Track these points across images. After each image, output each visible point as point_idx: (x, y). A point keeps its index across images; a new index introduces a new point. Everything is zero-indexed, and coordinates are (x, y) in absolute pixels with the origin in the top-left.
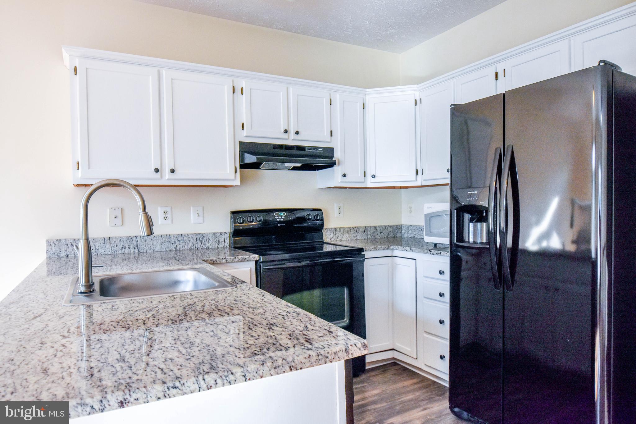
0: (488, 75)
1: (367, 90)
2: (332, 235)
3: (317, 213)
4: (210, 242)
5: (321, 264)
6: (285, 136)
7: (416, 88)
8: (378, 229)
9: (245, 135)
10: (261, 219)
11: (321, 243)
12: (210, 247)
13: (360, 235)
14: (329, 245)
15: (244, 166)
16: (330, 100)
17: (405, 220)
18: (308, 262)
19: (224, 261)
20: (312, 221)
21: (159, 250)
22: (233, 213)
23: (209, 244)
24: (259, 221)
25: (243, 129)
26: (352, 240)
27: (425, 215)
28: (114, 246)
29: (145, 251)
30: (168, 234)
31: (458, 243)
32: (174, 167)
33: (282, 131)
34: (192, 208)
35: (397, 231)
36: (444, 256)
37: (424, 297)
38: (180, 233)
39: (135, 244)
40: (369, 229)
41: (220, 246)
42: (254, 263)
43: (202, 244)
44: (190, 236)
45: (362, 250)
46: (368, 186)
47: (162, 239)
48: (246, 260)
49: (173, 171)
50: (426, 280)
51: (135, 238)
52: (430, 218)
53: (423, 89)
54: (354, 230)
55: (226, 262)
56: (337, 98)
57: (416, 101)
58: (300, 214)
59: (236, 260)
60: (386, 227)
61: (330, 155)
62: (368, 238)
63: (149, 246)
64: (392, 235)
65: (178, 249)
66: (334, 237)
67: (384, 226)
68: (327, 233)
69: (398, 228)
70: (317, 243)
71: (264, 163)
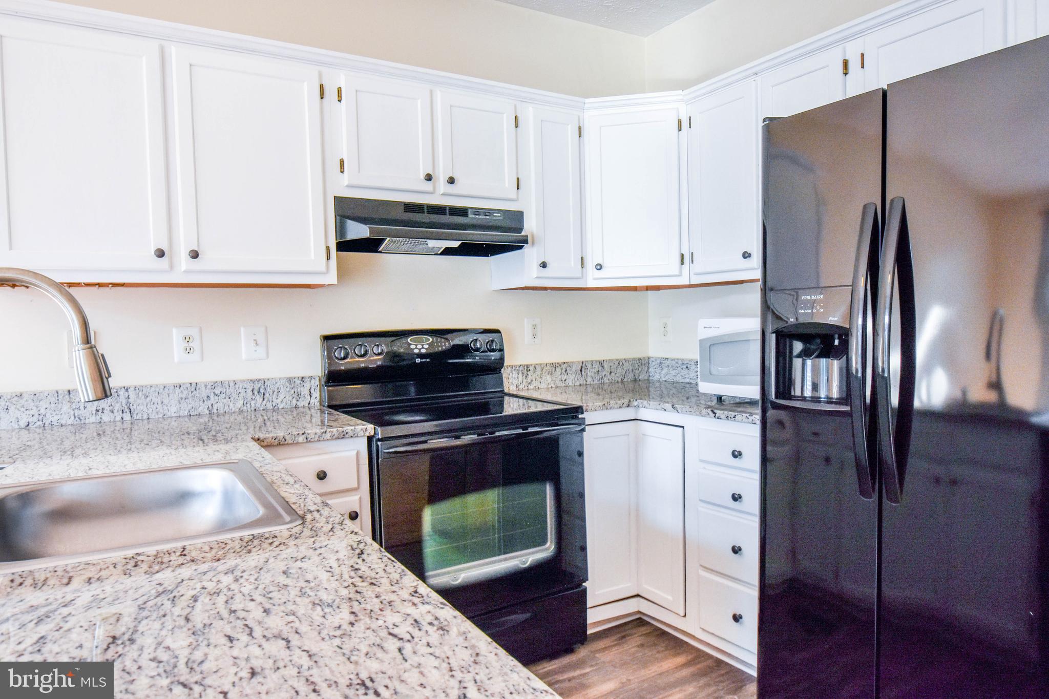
0: (828, 66)
1: (587, 100)
2: (520, 379)
3: (490, 337)
4: (281, 396)
5: (500, 439)
6: (428, 186)
7: (681, 97)
8: (606, 366)
9: (346, 184)
10: (382, 350)
11: (500, 395)
12: (281, 406)
13: (572, 378)
14: (515, 399)
15: (345, 246)
16: (516, 117)
17: (654, 349)
18: (475, 437)
19: (301, 439)
20: (482, 352)
21: (176, 415)
22: (327, 338)
23: (279, 401)
24: (379, 354)
25: (342, 172)
26: (557, 387)
27: (700, 340)
28: (79, 408)
29: (145, 417)
30: (193, 381)
31: (779, 401)
32: (198, 246)
33: (422, 176)
34: (242, 329)
35: (640, 369)
36: (742, 421)
37: (700, 500)
38: (219, 378)
39: (124, 402)
40: (589, 366)
41: (300, 404)
42: (365, 440)
43: (264, 399)
44: (240, 385)
45: (578, 410)
46: (589, 286)
47: (182, 392)
48: (347, 436)
49: (195, 255)
50: (705, 468)
51: (123, 390)
52: (710, 346)
53: (695, 98)
54: (562, 369)
55: (305, 440)
56: (529, 114)
57: (680, 122)
58: (458, 340)
59: (328, 436)
60: (620, 363)
61: (518, 226)
62: (588, 383)
63: (154, 407)
64: (630, 376)
65: (215, 411)
66: (524, 383)
67: (617, 360)
68: (511, 375)
69: (643, 363)
70: (492, 395)
71: (388, 239)
